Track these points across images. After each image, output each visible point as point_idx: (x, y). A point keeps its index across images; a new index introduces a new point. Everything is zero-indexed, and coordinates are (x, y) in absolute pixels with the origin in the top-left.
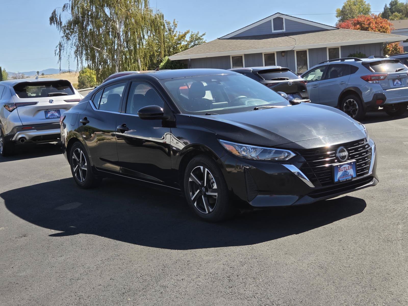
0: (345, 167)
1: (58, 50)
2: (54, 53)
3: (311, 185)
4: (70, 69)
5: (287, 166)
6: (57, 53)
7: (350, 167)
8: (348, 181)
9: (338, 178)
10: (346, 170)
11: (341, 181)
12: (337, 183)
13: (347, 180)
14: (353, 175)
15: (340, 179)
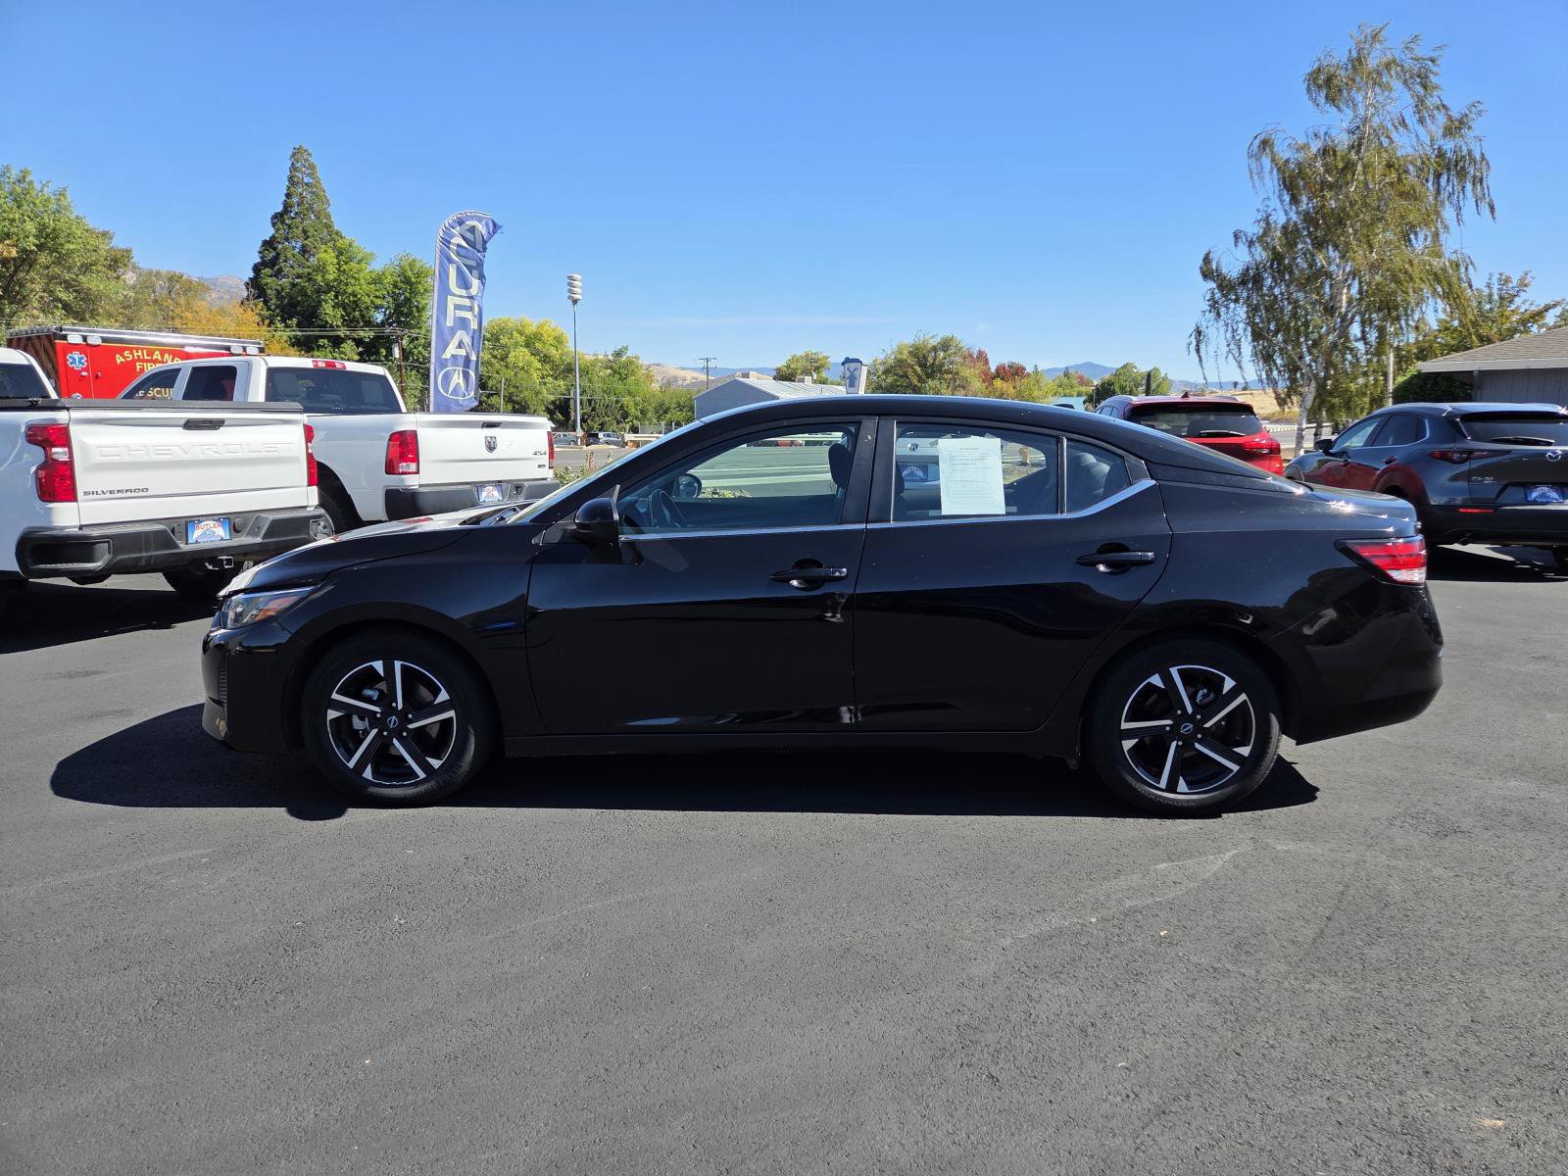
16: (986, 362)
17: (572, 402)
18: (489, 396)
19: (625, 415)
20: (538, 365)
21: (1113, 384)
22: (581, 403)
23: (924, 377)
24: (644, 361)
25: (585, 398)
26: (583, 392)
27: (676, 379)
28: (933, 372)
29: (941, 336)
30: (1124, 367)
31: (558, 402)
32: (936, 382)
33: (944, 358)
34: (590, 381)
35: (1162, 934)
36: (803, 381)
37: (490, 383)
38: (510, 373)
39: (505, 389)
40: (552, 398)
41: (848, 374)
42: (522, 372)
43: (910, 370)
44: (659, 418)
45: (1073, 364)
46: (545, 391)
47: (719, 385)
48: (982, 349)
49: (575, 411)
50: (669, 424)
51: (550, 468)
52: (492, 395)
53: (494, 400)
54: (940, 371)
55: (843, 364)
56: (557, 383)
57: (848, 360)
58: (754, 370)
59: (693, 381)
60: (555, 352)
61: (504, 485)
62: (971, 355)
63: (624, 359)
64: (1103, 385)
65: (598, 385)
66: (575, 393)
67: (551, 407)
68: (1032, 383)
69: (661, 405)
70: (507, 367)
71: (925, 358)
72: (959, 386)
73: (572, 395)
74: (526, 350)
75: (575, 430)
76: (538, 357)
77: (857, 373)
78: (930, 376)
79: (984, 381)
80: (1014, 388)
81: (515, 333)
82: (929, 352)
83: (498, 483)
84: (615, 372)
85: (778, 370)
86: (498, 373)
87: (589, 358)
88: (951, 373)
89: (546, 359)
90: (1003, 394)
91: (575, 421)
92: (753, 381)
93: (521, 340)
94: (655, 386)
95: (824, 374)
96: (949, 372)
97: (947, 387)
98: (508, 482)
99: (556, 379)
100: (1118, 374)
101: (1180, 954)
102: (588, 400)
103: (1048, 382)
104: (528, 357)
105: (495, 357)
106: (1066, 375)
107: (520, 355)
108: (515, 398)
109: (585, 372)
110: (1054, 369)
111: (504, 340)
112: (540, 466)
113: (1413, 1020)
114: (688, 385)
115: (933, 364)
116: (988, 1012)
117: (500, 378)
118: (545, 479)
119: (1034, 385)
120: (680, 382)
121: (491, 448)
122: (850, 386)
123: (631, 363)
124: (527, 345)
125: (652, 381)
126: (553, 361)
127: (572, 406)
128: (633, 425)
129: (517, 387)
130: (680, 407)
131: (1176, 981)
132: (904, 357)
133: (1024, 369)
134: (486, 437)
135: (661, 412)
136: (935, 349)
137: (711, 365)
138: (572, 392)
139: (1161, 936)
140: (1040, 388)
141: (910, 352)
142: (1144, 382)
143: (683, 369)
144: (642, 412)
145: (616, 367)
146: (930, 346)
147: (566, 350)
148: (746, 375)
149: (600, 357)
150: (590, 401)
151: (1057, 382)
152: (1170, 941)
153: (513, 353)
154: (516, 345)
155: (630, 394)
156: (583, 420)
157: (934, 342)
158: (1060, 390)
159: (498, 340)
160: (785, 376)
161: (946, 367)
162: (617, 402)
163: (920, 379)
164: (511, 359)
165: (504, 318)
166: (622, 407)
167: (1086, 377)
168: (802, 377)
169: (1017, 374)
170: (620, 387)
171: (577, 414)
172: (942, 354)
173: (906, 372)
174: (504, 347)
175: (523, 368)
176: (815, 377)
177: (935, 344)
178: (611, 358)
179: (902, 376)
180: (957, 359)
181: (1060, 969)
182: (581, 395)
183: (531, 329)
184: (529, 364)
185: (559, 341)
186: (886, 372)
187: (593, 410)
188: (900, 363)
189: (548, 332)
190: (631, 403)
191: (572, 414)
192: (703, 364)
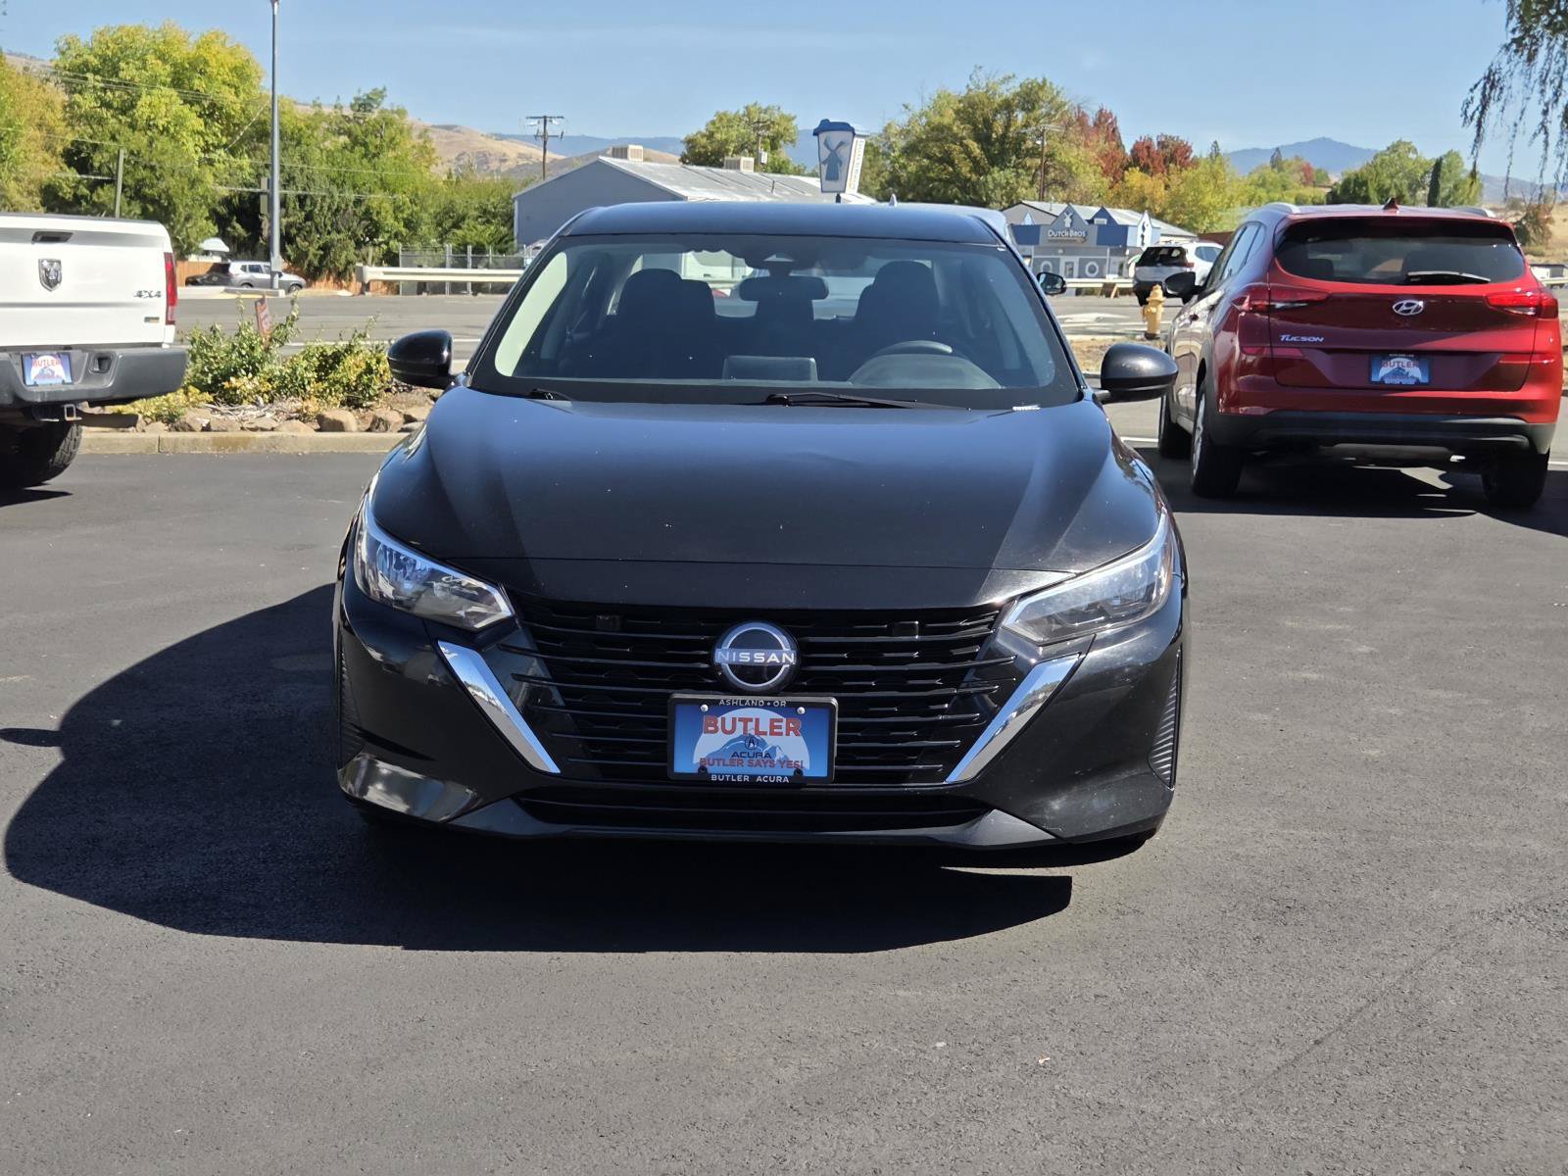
0: (751, 720)
1: (1477, 102)
2: (1461, 112)
3: (542, 760)
4: (1510, 176)
5: (451, 653)
6: (1469, 114)
7: (784, 724)
8: (761, 785)
9: (696, 760)
10: (753, 732)
11: (714, 778)
12: (687, 780)
13: (759, 779)
14: (806, 765)
15: (710, 769)
16: (1113, 134)
17: (263, 200)
18: (93, 186)
19: (374, 230)
20: (198, 124)
21: (1365, 183)
22: (283, 204)
23: (985, 162)
24: (418, 117)
25: (291, 193)
26: (288, 181)
27: (484, 158)
28: (1003, 152)
29: (1021, 79)
30: (1394, 148)
31: (236, 201)
32: (1009, 173)
33: (1026, 125)
34: (303, 158)
35: (1041, 1062)
36: (736, 165)
37: (97, 159)
38: (140, 140)
39: (126, 173)
40: (224, 191)
41: (826, 153)
42: (164, 139)
43: (958, 147)
44: (442, 238)
45: (1292, 142)
46: (210, 178)
47: (566, 171)
48: (1108, 108)
49: (271, 221)
50: (461, 249)
51: (169, 322)
52: (101, 183)
53: (103, 195)
54: (1017, 151)
55: (816, 133)
56: (236, 161)
57: (826, 126)
58: (636, 141)
59: (521, 162)
60: (232, 98)
61: (76, 354)
62: (1081, 120)
63: (374, 115)
64: (1347, 182)
65: (319, 167)
66: (270, 183)
67: (223, 210)
68: (1202, 178)
69: (448, 211)
70: (133, 126)
71: (988, 124)
72: (1055, 181)
73: (264, 187)
74: (174, 92)
75: (268, 259)
76: (196, 108)
77: (843, 151)
78: (998, 160)
79: (1105, 173)
80: (1167, 187)
81: (151, 58)
82: (996, 112)
83: (63, 351)
84: (355, 142)
85: (690, 142)
86: (113, 138)
87: (303, 111)
88: (1040, 155)
89: (212, 112)
90: (1144, 199)
91: (270, 239)
92: (634, 163)
93: (164, 71)
94: (438, 172)
95: (785, 153)
96: (1034, 153)
97: (1032, 183)
98: (83, 348)
99: (232, 152)
100: (1380, 162)
101: (1057, 1087)
102: (298, 196)
103: (1238, 176)
104: (178, 107)
105: (108, 105)
106: (1276, 163)
107: (161, 103)
108: (147, 191)
109: (293, 139)
110: (1256, 151)
111: (128, 72)
112: (147, 319)
113: (1370, 1165)
114: (511, 171)
115: (1004, 136)
116: (719, 1158)
117: (118, 149)
118: (158, 345)
119: (1207, 183)
120: (494, 165)
121: (50, 281)
122: (828, 178)
123: (389, 123)
124: (177, 82)
125: (430, 162)
126: (229, 117)
127: (263, 209)
128: (389, 251)
129: (153, 168)
130: (487, 216)
131: (1032, 1120)
132: (946, 121)
133: (1188, 150)
134: (41, 262)
135: (447, 224)
136: (1007, 106)
137: (554, 128)
138: (264, 181)
139: (1038, 1065)
140: (1219, 189)
141: (957, 112)
142: (1428, 180)
143: (501, 137)
144: (408, 224)
145: (358, 131)
146: (998, 100)
147: (255, 93)
148: (621, 152)
149: (327, 110)
150: (301, 200)
151: (1255, 177)
152: (1049, 1072)
153: (145, 99)
154: (153, 82)
155: (384, 186)
156: (287, 239)
157: (1007, 91)
158: (1262, 192)
159: (115, 71)
160: (704, 154)
161: (1029, 144)
162: (358, 202)
163: (977, 168)
164: (142, 110)
165: (131, 24)
166: (367, 213)
167: (1315, 167)
168: (736, 157)
169: (1172, 159)
170: (364, 172)
171: (274, 224)
172: (1020, 116)
173: (948, 153)
174: (126, 85)
175: (166, 129)
176: (765, 158)
177: (1008, 95)
178: (348, 112)
179: (941, 161)
180: (1053, 127)
181: (858, 1105)
182: (284, 187)
183: (182, 53)
184: (180, 121)
185: (241, 74)
186: (910, 151)
187: (309, 217)
188: (939, 133)
189: (220, 61)
190: (387, 205)
191: (265, 225)
192: (536, 127)
